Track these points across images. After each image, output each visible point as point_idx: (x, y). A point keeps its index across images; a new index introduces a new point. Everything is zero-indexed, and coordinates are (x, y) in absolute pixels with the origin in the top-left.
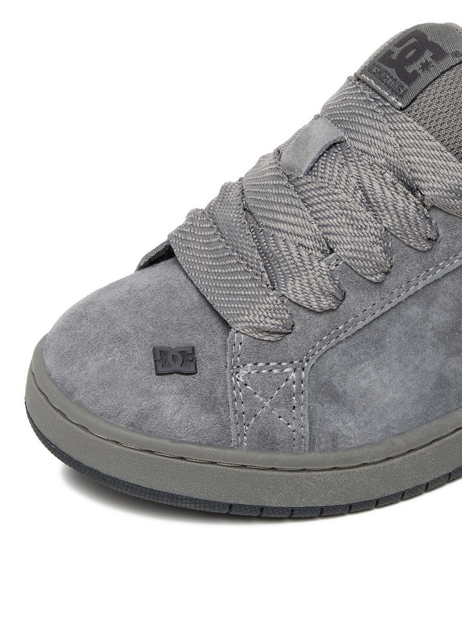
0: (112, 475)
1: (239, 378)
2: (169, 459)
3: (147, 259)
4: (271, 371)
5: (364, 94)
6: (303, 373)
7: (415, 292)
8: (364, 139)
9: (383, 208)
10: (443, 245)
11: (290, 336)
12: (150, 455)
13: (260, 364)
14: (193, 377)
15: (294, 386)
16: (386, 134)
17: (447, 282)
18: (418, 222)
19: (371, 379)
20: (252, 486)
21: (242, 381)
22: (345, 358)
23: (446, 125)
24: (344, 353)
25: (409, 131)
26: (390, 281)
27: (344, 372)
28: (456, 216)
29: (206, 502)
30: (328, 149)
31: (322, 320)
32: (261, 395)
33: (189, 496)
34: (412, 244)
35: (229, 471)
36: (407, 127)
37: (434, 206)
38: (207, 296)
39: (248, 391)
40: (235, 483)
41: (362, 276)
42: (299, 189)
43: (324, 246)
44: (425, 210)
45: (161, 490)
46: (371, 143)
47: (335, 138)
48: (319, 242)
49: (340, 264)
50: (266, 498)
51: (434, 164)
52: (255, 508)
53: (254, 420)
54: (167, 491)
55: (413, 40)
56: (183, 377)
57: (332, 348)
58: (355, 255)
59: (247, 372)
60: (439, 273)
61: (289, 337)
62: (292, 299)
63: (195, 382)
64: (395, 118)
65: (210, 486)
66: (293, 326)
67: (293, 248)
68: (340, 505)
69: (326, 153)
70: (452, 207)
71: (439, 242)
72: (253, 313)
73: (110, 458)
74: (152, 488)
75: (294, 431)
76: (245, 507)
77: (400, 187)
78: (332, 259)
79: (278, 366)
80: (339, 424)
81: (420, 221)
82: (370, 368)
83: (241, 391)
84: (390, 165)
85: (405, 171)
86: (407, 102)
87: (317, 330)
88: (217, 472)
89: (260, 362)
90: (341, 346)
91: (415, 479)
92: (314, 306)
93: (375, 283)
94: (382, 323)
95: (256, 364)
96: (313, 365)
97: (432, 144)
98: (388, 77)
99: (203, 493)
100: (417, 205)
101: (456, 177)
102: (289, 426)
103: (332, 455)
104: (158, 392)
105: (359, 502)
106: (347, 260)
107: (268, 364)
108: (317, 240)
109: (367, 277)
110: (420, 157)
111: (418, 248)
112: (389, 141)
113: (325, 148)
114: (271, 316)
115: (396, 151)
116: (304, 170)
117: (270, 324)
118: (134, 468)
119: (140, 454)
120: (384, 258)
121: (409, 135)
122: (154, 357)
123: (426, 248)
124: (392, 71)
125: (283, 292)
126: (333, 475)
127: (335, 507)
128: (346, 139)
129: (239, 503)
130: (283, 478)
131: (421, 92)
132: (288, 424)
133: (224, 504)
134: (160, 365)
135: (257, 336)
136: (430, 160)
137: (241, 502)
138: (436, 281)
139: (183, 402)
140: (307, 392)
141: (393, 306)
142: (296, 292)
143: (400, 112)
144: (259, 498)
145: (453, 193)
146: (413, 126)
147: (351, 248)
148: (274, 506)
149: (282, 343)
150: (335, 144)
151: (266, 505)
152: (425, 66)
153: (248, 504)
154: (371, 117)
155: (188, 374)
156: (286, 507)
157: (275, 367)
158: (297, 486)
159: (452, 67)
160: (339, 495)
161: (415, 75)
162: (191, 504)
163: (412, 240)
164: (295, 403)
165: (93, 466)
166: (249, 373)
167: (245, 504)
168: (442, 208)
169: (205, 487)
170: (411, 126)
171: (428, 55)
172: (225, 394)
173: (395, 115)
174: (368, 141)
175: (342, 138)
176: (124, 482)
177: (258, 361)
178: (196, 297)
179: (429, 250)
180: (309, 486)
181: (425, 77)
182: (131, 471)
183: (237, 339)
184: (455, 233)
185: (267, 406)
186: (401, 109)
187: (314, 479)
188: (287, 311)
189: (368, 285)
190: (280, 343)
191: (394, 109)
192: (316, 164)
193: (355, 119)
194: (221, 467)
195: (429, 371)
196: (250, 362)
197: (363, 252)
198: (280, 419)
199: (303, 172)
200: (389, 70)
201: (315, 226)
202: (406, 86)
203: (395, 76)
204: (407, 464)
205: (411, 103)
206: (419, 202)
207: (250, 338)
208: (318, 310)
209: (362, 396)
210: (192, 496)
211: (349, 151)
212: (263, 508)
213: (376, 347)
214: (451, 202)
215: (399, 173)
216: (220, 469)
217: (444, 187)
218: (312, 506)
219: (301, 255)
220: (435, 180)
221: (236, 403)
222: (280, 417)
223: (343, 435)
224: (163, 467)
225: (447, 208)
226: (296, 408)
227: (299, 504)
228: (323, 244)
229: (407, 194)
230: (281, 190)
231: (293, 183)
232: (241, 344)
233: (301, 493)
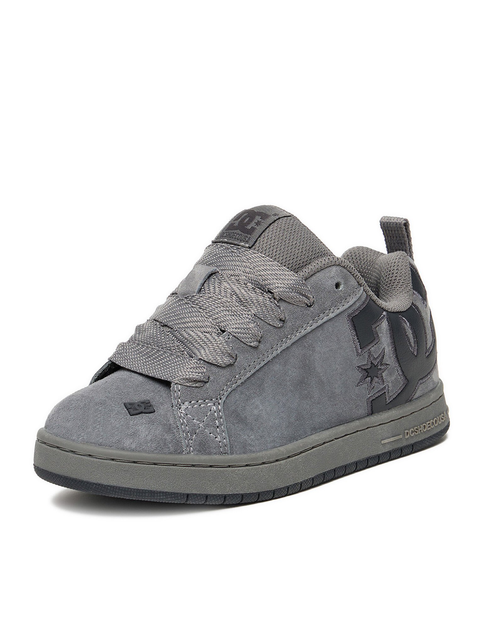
0: (112, 484)
1: (182, 412)
2: (148, 465)
3: (96, 377)
4: (200, 405)
5: (223, 246)
6: (219, 406)
7: (277, 355)
8: (230, 268)
9: (250, 302)
10: (289, 324)
11: (209, 383)
12: (135, 464)
13: (193, 402)
14: (154, 414)
15: (216, 414)
16: (244, 262)
17: (294, 348)
18: (273, 308)
19: (260, 409)
20: (199, 479)
21: (184, 412)
22: (243, 396)
23: (278, 252)
24: (242, 393)
25: (257, 258)
26: (262, 346)
27: (243, 405)
28: (294, 304)
29: (173, 494)
30: (209, 277)
31: (226, 373)
32: (197, 420)
33: (162, 490)
34: (271, 323)
35: (185, 469)
36: (255, 256)
37: (281, 299)
38: (149, 374)
39: (189, 418)
40: (189, 478)
41: (245, 344)
42: (195, 302)
43: (218, 330)
44: (276, 301)
45: (143, 489)
46: (235, 268)
47: (212, 269)
48: (215, 329)
49: (230, 337)
50: (209, 488)
51: (276, 274)
52: (203, 496)
53: (195, 436)
54: (148, 489)
55: (246, 214)
56: (147, 415)
57: (234, 390)
58: (239, 331)
59: (186, 407)
60: (289, 342)
61: (208, 385)
62: (206, 360)
63: (155, 416)
64: (247, 253)
65: (174, 481)
66: (209, 377)
67: (200, 334)
68: (253, 493)
69: (207, 280)
70: (291, 298)
71: (287, 322)
72: (184, 371)
73: (109, 472)
74: (138, 488)
75: (220, 442)
76: (196, 496)
77: (258, 291)
78: (225, 335)
79: (204, 402)
80: (246, 437)
81: (274, 307)
82: (258, 403)
83: (184, 419)
84: (249, 279)
85: (259, 281)
86: (252, 243)
87: (224, 378)
88: (178, 470)
89: (193, 401)
90: (239, 389)
91: (294, 477)
92: (220, 362)
93: (253, 347)
94: (260, 375)
95: (190, 402)
96: (224, 401)
97: (272, 263)
98: (236, 235)
99: (170, 487)
100: (270, 299)
101: (290, 279)
102: (217, 439)
103: (245, 456)
104: (134, 424)
105: (263, 491)
106: (235, 334)
107: (197, 402)
108: (213, 328)
109: (249, 344)
110: (267, 271)
111: (275, 325)
112: (245, 266)
113: (207, 276)
114: (195, 372)
115: (252, 270)
116: (196, 291)
117: (195, 376)
118: (125, 476)
119: (129, 465)
120: (257, 330)
121: (257, 261)
122: (126, 408)
123: (280, 325)
124: (238, 231)
125: (200, 357)
126: (247, 470)
127: (250, 494)
128: (218, 270)
129: (193, 493)
130: (218, 472)
131: (259, 237)
132: (216, 438)
133: (183, 494)
134: (131, 410)
135: (188, 385)
136: (273, 272)
137: (194, 492)
138: (288, 348)
139: (151, 428)
140: (224, 417)
141: (266, 363)
142: (208, 356)
143: (249, 249)
144: (204, 488)
145: (291, 289)
146: (258, 255)
147: (236, 327)
148: (214, 494)
149: (204, 388)
150: (212, 274)
151: (209, 493)
152: (258, 223)
153: (198, 493)
154: (231, 255)
155: (150, 413)
156: (221, 494)
157: (202, 403)
158: (227, 478)
159: (275, 221)
160: (252, 485)
161: (253, 229)
162: (163, 496)
163: (271, 321)
164: (218, 424)
165: (97, 481)
166: (187, 408)
167: (196, 493)
168: (286, 299)
169: (171, 483)
170: (257, 256)
171: (258, 218)
172: (175, 423)
173: (246, 252)
174: (233, 268)
175: (216, 270)
176: (119, 487)
177: (192, 400)
178: (141, 378)
179: (281, 327)
180: (234, 477)
181: (259, 229)
182: (123, 479)
183: (176, 388)
184: (295, 315)
185: (201, 426)
186: (250, 248)
187: (236, 472)
188: (204, 368)
189: (249, 348)
190: (203, 388)
191: (245, 249)
192: (203, 287)
193: (221, 259)
194: (180, 467)
195: (292, 408)
196: (187, 401)
197: (243, 329)
198: (211, 435)
199: (196, 292)
200: (236, 231)
201: (211, 320)
202: (249, 236)
203: (240, 233)
204: (289, 465)
205: (254, 244)
206: (271, 297)
207: (185, 386)
208: (224, 365)
209: (256, 420)
210: (163, 490)
211: (221, 276)
212: (207, 496)
213: (259, 389)
214: (290, 294)
215: (256, 283)
216: (179, 468)
217: (285, 286)
218: (237, 493)
219: (206, 336)
220: (279, 283)
221: (183, 426)
222: (210, 434)
223: (249, 444)
224: (144, 471)
225: (288, 299)
226: (219, 427)
227: (229, 492)
228: (217, 329)
229: (263, 294)
230: (183, 306)
231: (191, 300)
232: (179, 391)
233: (229, 483)
